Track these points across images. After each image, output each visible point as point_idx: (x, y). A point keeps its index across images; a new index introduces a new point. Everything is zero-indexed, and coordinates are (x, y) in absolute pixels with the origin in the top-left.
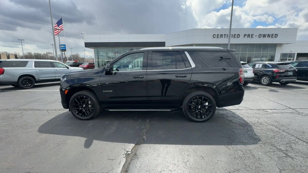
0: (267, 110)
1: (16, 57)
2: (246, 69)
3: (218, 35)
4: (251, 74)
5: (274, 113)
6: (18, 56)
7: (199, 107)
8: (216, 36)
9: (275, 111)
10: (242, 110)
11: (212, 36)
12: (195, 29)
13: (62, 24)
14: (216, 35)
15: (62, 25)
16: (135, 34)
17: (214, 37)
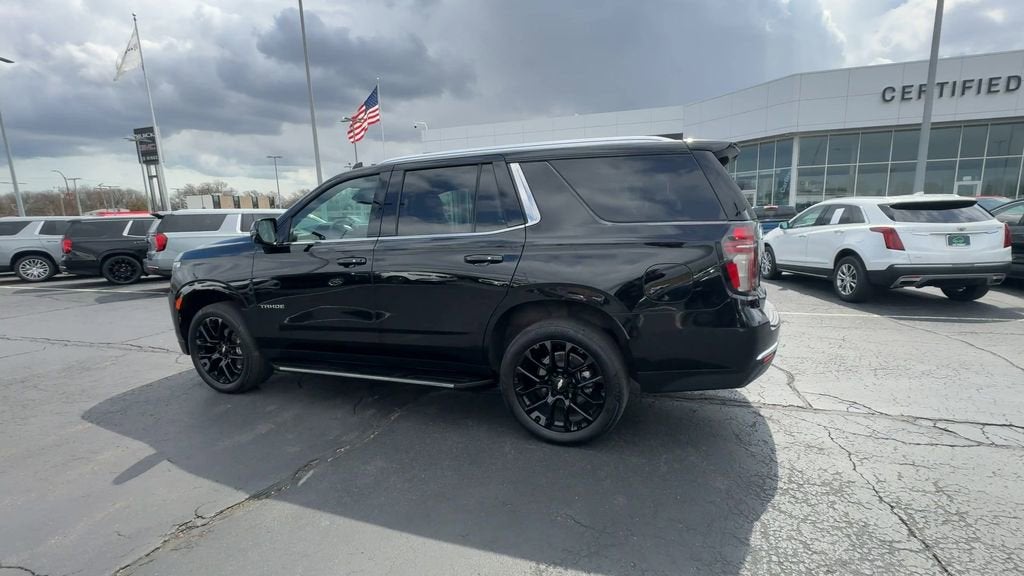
0: (951, 427)
1: (272, 204)
2: (961, 230)
3: (905, 90)
4: (994, 248)
5: (980, 444)
6: (277, 202)
7: (560, 384)
8: (898, 94)
9: (997, 435)
10: (820, 415)
11: (881, 95)
12: (801, 74)
13: (376, 103)
14: (899, 89)
15: (377, 107)
16: (577, 115)
17: (888, 98)
